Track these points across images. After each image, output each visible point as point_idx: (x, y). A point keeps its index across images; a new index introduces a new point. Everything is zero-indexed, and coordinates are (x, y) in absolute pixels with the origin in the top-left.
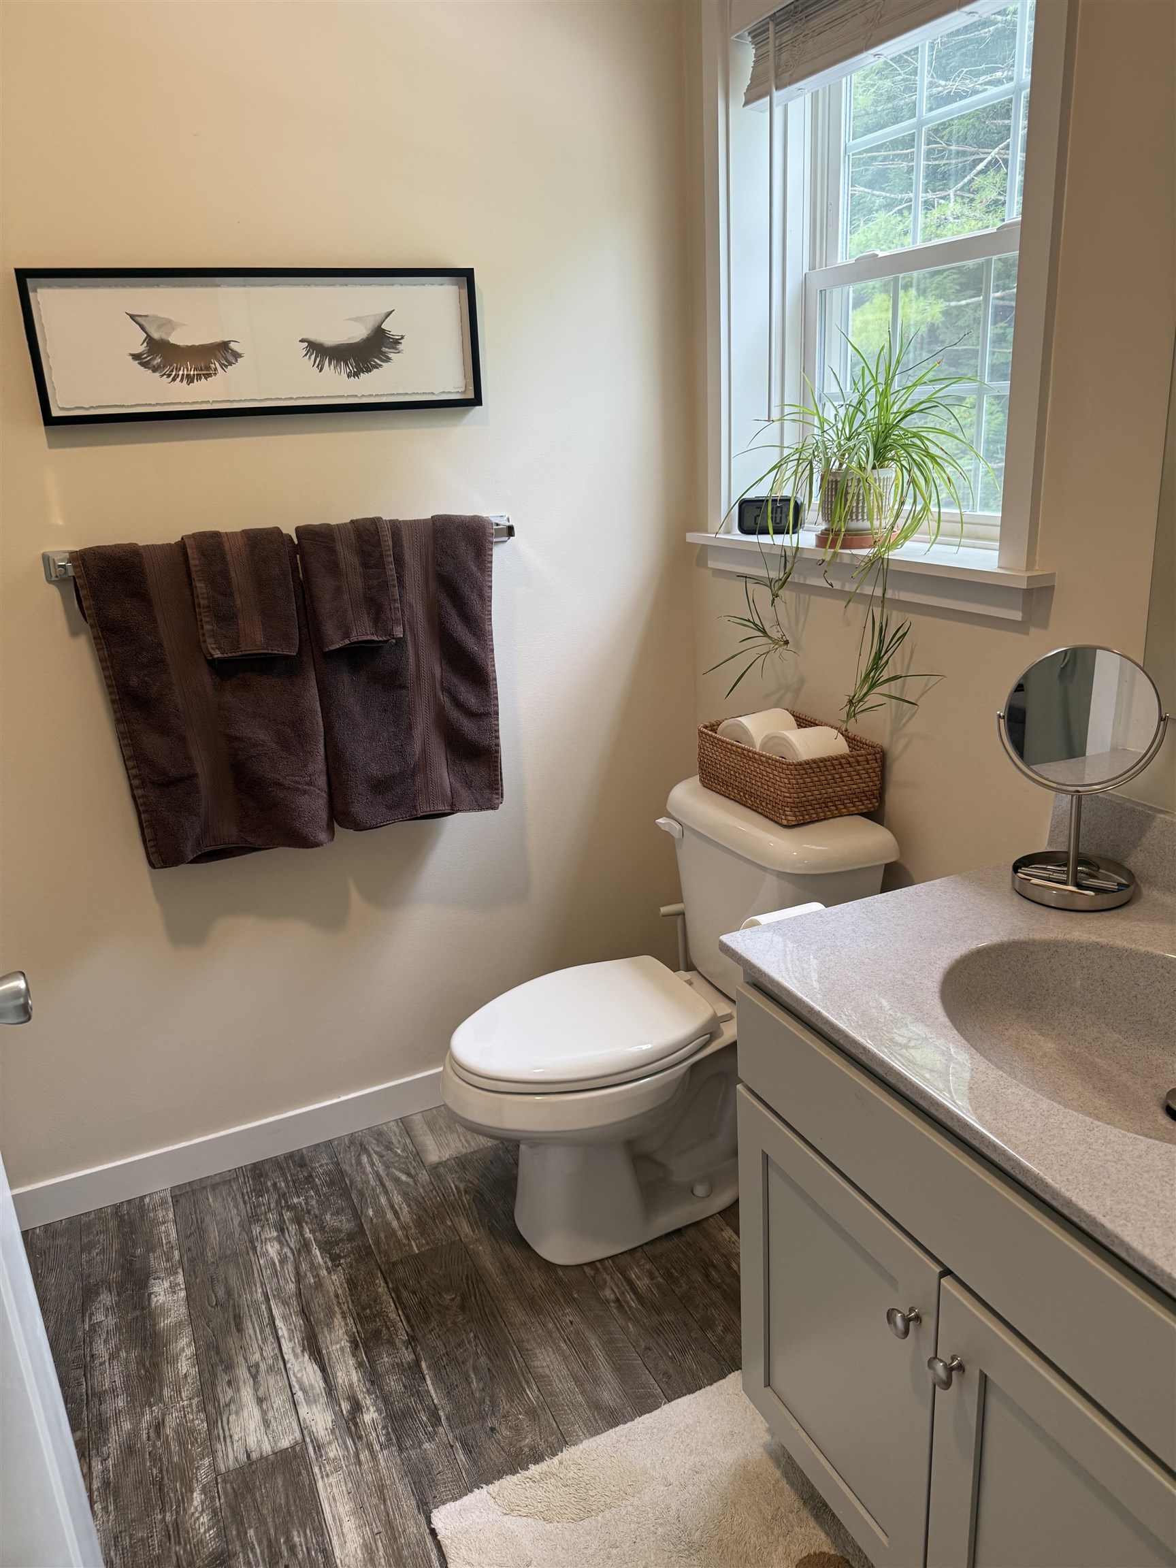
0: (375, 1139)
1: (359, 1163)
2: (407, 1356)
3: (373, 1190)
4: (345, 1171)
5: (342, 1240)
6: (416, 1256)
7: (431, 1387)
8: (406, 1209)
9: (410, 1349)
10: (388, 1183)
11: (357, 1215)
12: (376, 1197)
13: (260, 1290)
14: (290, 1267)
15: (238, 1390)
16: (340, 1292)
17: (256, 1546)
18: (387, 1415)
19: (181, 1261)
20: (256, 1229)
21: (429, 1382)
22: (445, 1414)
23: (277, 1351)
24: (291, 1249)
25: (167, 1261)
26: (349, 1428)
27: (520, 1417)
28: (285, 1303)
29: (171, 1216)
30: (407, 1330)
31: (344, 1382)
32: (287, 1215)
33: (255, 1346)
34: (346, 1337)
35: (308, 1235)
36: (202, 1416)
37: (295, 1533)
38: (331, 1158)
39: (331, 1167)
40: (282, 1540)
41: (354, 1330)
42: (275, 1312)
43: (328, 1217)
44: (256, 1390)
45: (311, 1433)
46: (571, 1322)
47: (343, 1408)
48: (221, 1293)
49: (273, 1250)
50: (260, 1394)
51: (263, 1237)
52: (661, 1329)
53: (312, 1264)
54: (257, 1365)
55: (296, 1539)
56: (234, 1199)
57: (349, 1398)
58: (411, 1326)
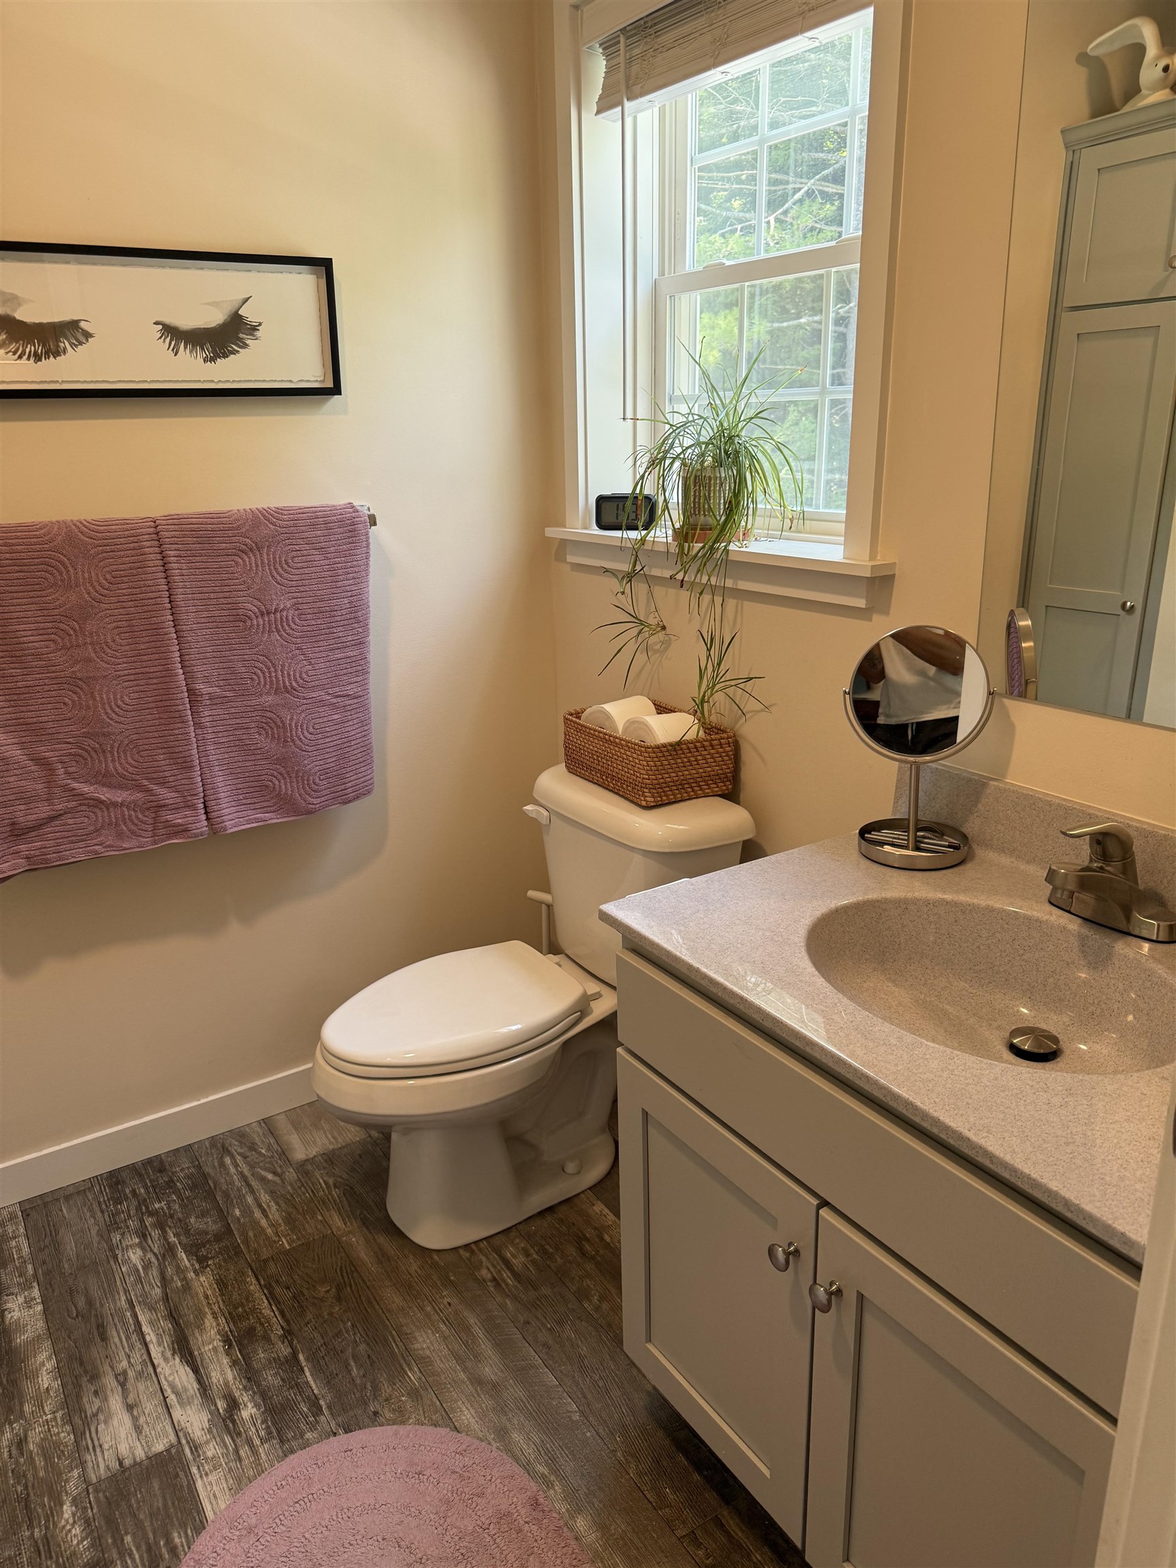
0: (237, 1141)
1: (222, 1164)
2: (284, 1350)
3: (238, 1190)
4: (209, 1174)
5: (209, 1241)
6: (287, 1253)
7: (310, 1379)
8: (274, 1207)
9: (286, 1343)
10: (254, 1183)
11: (223, 1216)
12: (241, 1197)
13: (123, 1298)
14: (154, 1272)
15: (106, 1399)
16: (209, 1293)
17: (135, 1552)
18: (266, 1410)
19: (35, 1275)
20: (116, 1237)
21: (308, 1374)
22: (326, 1403)
23: (145, 1357)
24: (155, 1254)
25: (20, 1276)
26: (226, 1426)
27: (403, 1398)
28: (152, 1308)
29: (22, 1230)
30: (283, 1324)
31: (219, 1381)
32: (149, 1221)
33: (122, 1354)
34: (218, 1337)
35: (173, 1239)
36: (68, 1428)
37: (176, 1535)
38: (192, 1162)
39: (192, 1170)
40: (162, 1543)
41: (227, 1329)
42: (141, 1318)
43: (193, 1220)
44: (125, 1397)
45: (186, 1435)
46: (449, 1304)
47: (219, 1407)
48: (81, 1303)
49: (135, 1256)
50: (130, 1401)
51: (124, 1245)
52: (539, 1303)
53: (178, 1267)
54: (125, 1373)
55: (177, 1540)
56: (91, 1210)
57: (225, 1397)
58: (287, 1321)
